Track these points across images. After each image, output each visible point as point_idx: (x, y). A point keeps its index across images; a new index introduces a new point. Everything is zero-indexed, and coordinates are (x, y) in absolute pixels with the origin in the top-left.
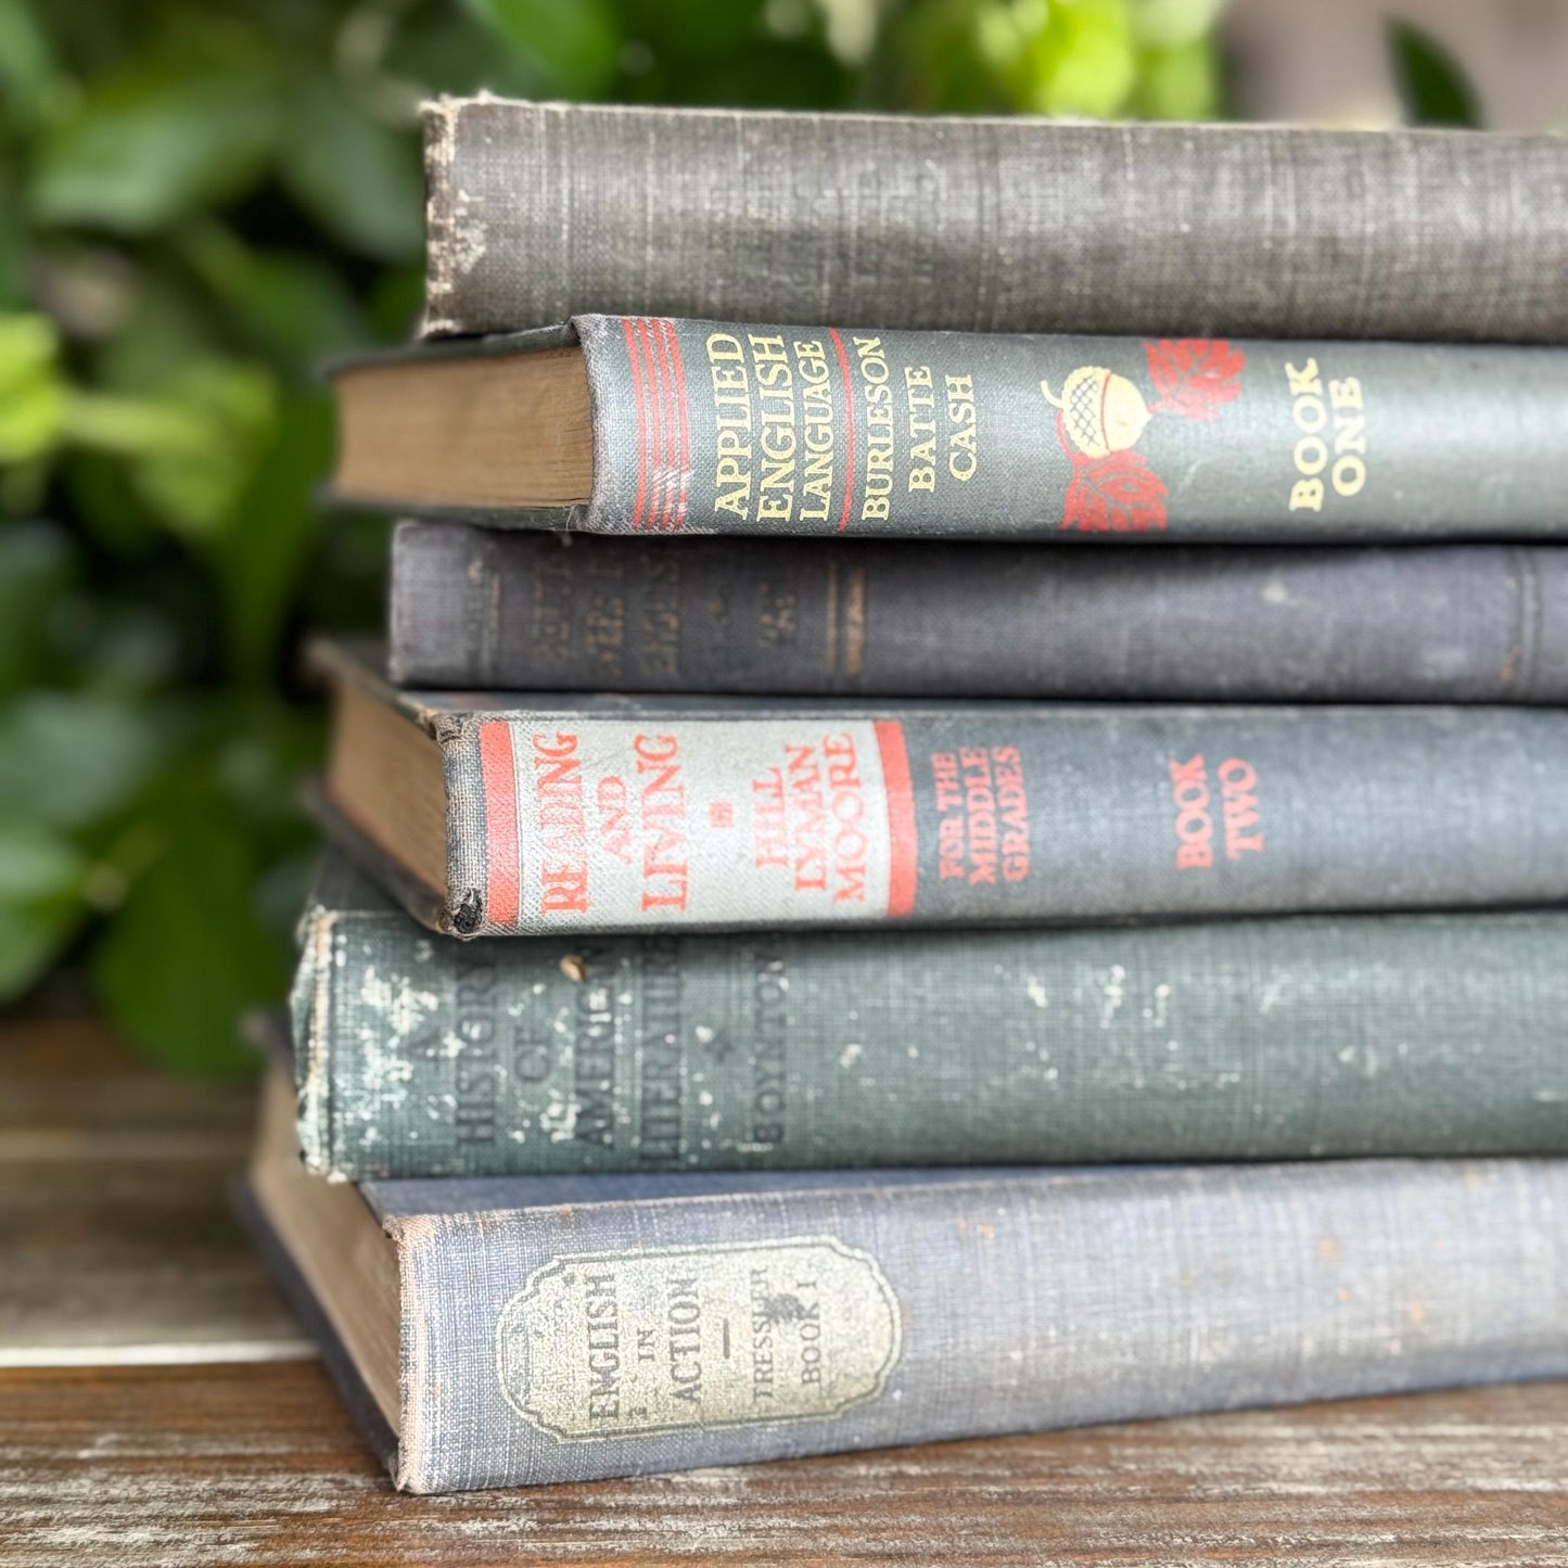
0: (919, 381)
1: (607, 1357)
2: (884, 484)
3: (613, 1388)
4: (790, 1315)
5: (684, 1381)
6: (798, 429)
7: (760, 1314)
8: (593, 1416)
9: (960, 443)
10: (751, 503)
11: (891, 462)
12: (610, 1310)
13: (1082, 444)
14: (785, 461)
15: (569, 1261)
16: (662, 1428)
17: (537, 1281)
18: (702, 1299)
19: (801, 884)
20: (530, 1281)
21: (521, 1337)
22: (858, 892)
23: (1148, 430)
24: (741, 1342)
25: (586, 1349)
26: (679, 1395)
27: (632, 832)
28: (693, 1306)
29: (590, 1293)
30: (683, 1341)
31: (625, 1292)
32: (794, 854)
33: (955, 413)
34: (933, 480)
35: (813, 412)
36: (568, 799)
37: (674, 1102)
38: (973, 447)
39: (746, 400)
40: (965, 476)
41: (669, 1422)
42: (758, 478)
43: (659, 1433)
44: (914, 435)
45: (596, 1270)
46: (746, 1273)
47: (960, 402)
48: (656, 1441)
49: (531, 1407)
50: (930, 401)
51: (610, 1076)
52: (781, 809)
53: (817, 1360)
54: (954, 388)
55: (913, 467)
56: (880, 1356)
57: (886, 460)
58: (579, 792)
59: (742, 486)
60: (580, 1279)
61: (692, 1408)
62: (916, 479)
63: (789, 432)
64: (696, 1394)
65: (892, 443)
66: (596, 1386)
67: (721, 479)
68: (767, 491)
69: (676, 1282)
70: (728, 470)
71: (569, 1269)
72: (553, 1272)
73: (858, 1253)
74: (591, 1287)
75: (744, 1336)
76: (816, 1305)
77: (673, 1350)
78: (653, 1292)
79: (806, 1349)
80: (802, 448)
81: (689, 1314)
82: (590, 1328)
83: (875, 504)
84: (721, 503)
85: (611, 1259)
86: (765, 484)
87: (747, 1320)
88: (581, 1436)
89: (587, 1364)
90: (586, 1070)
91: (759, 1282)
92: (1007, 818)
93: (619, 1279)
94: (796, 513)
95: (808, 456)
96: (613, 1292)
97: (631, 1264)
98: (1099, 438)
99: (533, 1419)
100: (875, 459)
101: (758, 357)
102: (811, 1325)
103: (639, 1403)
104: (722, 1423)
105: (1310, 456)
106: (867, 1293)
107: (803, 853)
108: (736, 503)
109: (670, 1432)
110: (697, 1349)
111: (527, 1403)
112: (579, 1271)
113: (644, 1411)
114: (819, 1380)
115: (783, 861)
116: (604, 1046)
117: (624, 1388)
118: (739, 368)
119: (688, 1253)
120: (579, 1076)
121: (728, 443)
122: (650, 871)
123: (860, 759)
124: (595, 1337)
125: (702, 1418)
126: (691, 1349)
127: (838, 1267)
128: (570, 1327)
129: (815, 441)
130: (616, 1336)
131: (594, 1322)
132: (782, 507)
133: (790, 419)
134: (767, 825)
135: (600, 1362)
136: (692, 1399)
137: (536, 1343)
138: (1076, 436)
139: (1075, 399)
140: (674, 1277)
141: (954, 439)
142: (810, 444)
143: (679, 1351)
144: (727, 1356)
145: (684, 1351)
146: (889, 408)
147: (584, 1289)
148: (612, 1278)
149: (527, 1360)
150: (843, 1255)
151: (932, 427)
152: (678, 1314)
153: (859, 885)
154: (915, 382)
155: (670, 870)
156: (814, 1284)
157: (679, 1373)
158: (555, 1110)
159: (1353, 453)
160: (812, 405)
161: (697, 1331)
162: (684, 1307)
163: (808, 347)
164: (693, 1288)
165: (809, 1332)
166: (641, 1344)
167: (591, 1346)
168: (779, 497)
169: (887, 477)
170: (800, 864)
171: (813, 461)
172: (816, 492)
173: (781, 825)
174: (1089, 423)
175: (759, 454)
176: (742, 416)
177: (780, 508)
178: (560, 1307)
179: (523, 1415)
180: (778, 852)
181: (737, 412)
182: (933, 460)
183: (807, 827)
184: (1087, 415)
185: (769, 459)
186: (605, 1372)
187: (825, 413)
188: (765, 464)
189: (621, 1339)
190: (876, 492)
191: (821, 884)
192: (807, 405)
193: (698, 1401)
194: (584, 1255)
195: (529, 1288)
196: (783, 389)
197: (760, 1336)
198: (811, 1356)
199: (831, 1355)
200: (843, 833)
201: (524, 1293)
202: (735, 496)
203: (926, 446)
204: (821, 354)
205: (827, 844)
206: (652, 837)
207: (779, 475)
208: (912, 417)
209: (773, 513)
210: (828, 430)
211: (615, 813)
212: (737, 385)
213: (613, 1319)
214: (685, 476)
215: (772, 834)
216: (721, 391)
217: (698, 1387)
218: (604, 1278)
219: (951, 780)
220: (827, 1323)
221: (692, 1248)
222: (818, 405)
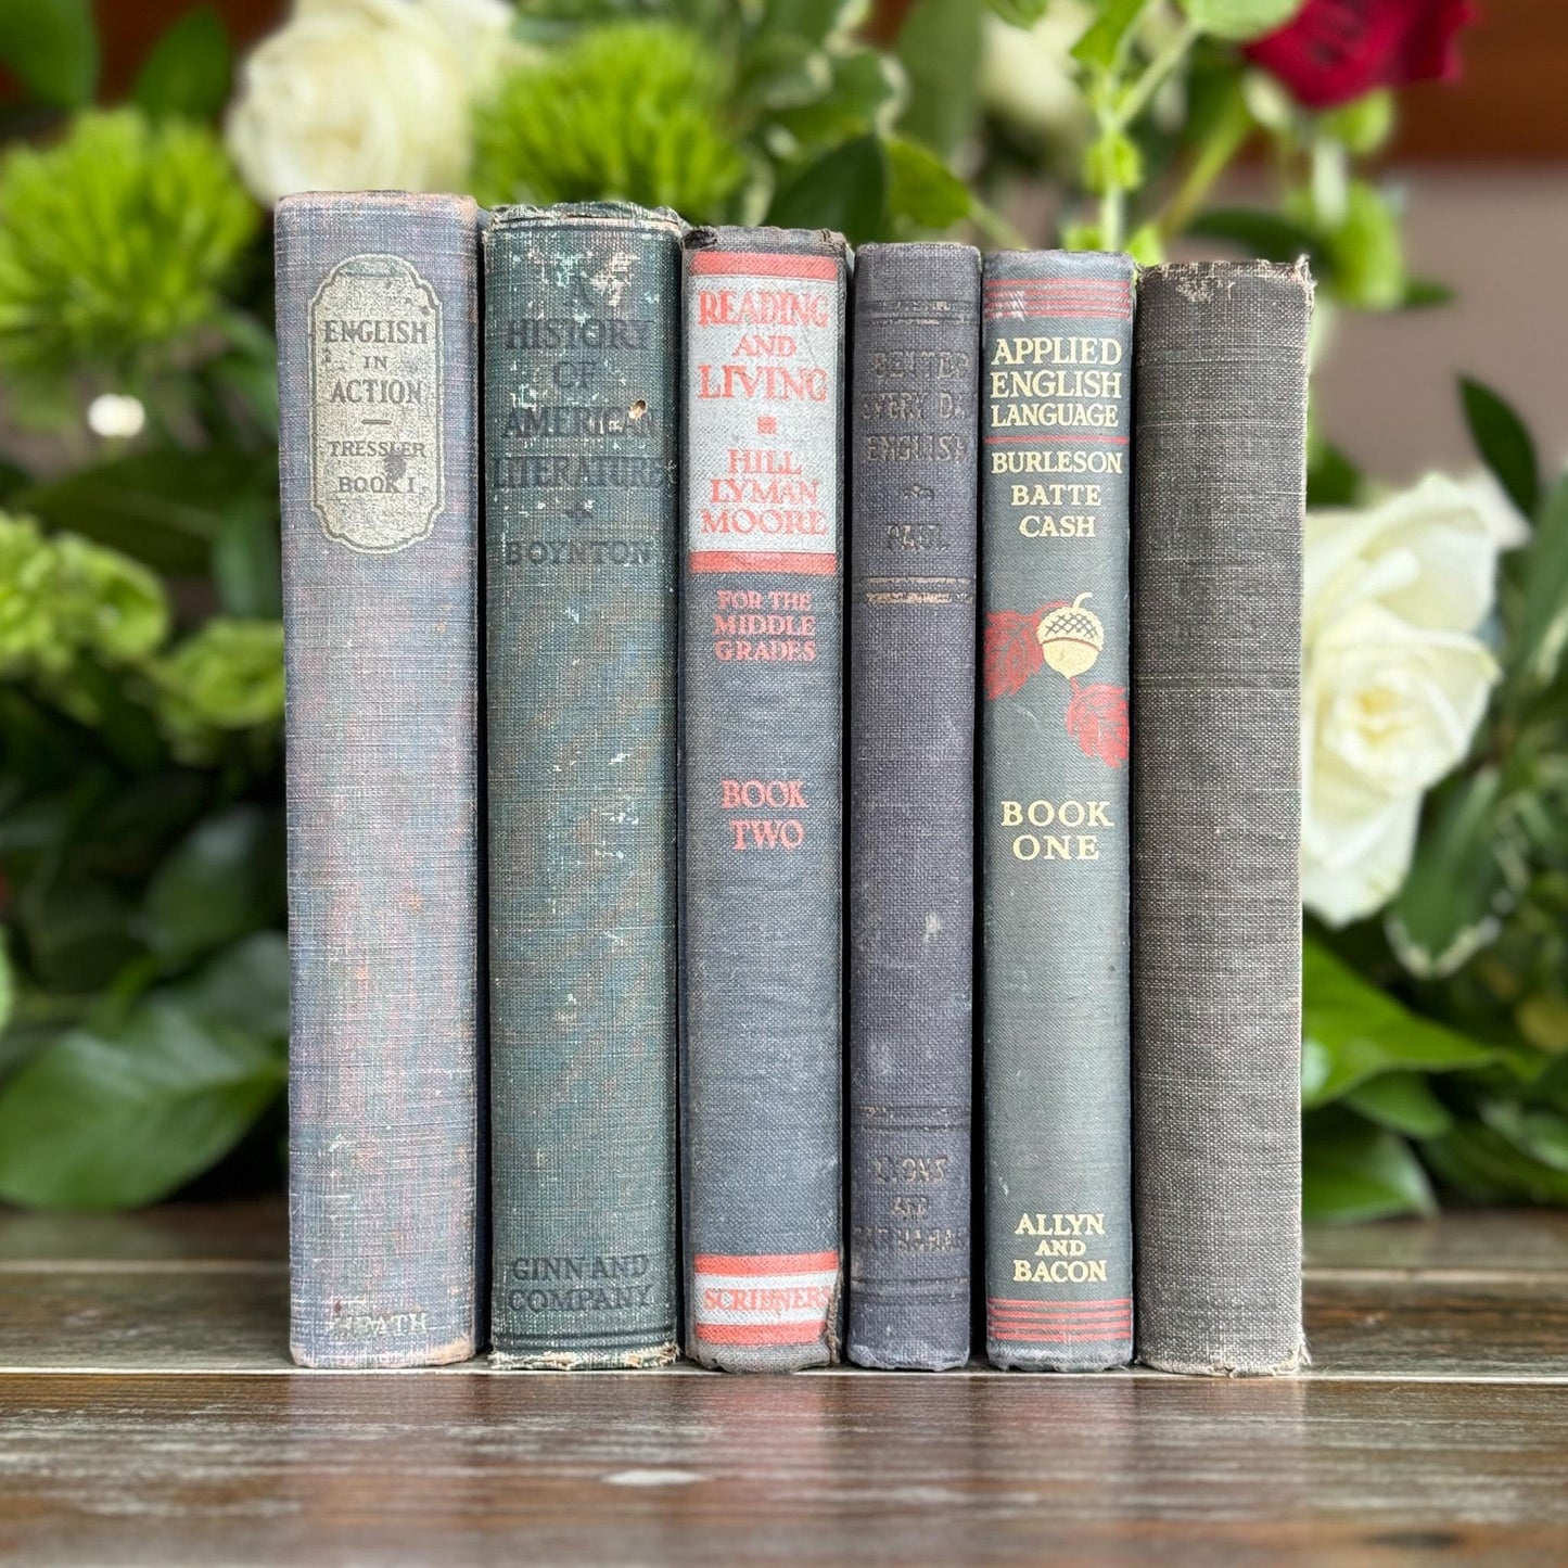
0: (1090, 496)
1: (369, 334)
2: (1017, 465)
3: (347, 337)
4: (390, 471)
5: (349, 389)
6: (1054, 399)
7: (392, 448)
8: (328, 324)
9: (1046, 524)
10: (1003, 367)
11: (1032, 470)
12: (402, 338)
13: (1047, 622)
14: (1032, 389)
15: (438, 312)
16: (314, 375)
17: (425, 288)
18: (405, 405)
19: (716, 483)
20: (425, 282)
21: (387, 272)
22: (708, 527)
23: (1059, 676)
24: (373, 433)
25: (377, 318)
26: (338, 386)
27: (755, 358)
28: (401, 398)
29: (414, 324)
30: (377, 389)
31: (414, 350)
32: (738, 477)
33: (1068, 521)
34: (1020, 504)
35: (1066, 411)
36: (780, 314)
37: (538, 482)
38: (1044, 534)
39: (1073, 360)
40: (1023, 529)
41: (318, 379)
42: (1020, 369)
43: (310, 374)
44: (1051, 487)
45: (431, 331)
46: (421, 440)
47: (1076, 525)
48: (304, 371)
49: (338, 278)
50: (1076, 502)
51: (558, 433)
52: (770, 471)
53: (356, 488)
54: (1086, 522)
55: (1028, 488)
56: (356, 538)
57: (1033, 466)
58: (784, 321)
59: (1014, 357)
60: (425, 319)
61: (328, 396)
62: (1020, 490)
63: (1052, 391)
64: (338, 399)
65: (1045, 470)
66: (349, 325)
67: (1019, 341)
68: (1011, 377)
69: (419, 387)
70: (1025, 346)
71: (432, 311)
72: (431, 300)
73: (431, 526)
74: (419, 327)
75: (377, 436)
76: (396, 491)
77: (370, 383)
78: (413, 369)
79: (365, 480)
80: (1042, 401)
81: (396, 396)
82: (391, 323)
83: (1003, 461)
84: (1003, 343)
85: (437, 342)
86: (1016, 376)
87: (389, 438)
88: (313, 315)
89: (365, 318)
90: (563, 414)
91: (415, 448)
92: (762, 645)
93: (423, 346)
94: (996, 401)
95: (1035, 406)
96: (415, 341)
97: (433, 357)
98: (1052, 635)
99: (329, 280)
100: (1034, 457)
101: (1105, 375)
102: (382, 485)
103: (335, 356)
104: (315, 420)
105: (1041, 813)
106: (403, 530)
107: (739, 484)
108: (1003, 355)
109: (311, 382)
110: (371, 400)
111: (341, 274)
112: (431, 319)
113: (328, 360)
114: (342, 490)
115: (733, 469)
116: (580, 428)
117: (346, 345)
118: (1097, 358)
119: (438, 399)
120: (558, 409)
121: (1043, 346)
122: (727, 370)
123: (807, 538)
124: (384, 327)
125: (319, 405)
126: (371, 394)
127: (423, 510)
128: (392, 308)
129: (1046, 412)
130: (383, 341)
131: (394, 325)
132: (1001, 390)
133: (1061, 393)
134: (759, 459)
135: (366, 328)
136: (334, 396)
137: (382, 284)
138: (1053, 617)
139: (1079, 618)
140: (422, 386)
141: (1048, 519)
142: (1043, 408)
143: (370, 385)
144: (364, 422)
145: (370, 390)
146: (1070, 470)
147: (418, 321)
148: (424, 341)
149: (372, 275)
150: (430, 514)
151: (1058, 502)
152: (397, 387)
153: (714, 529)
154: (1089, 492)
155: (728, 385)
156: (411, 490)
157: (354, 386)
158: (533, 393)
159: (1044, 850)
160: (1071, 410)
161: (384, 400)
162: (400, 392)
163: (1113, 415)
164: (414, 400)
165: (377, 484)
166: (376, 358)
167: (377, 323)
168: (1006, 388)
169: (1021, 468)
170: (731, 483)
171: (1032, 410)
172: (1011, 414)
173: (758, 471)
174: (1062, 627)
175: (1036, 369)
176: (1062, 357)
177: (1000, 388)
178: (406, 302)
179: (333, 272)
180: (740, 465)
181: (1065, 352)
182: (1034, 503)
183: (756, 488)
184: (1068, 627)
185: (1033, 377)
186: (358, 332)
187: (1066, 419)
188: (1029, 374)
189: (381, 345)
190: (1011, 460)
191: (715, 499)
192: (1071, 406)
193: (333, 401)
194: (441, 323)
195: (421, 282)
196: (1082, 389)
197: (378, 449)
198: (360, 484)
199: (360, 501)
200: (752, 516)
201: (417, 276)
202: (1007, 354)
203: (1043, 497)
204: (1108, 424)
205: (745, 504)
206: (751, 372)
207: (1022, 384)
208: (1063, 487)
209: (996, 384)
210: (1053, 422)
211: (769, 346)
212: (1084, 355)
213: (395, 339)
214: (1020, 314)
215: (753, 463)
216: (1079, 343)
217: (343, 400)
218: (424, 336)
219: (791, 605)
220: (384, 498)
221: (442, 402)
222: (1071, 414)
